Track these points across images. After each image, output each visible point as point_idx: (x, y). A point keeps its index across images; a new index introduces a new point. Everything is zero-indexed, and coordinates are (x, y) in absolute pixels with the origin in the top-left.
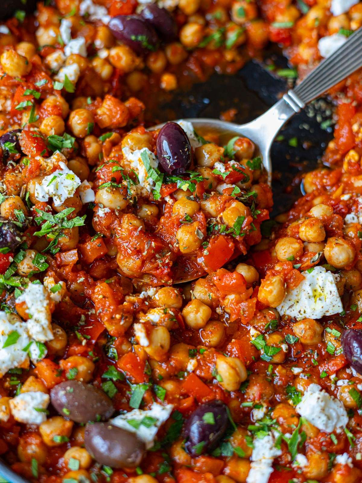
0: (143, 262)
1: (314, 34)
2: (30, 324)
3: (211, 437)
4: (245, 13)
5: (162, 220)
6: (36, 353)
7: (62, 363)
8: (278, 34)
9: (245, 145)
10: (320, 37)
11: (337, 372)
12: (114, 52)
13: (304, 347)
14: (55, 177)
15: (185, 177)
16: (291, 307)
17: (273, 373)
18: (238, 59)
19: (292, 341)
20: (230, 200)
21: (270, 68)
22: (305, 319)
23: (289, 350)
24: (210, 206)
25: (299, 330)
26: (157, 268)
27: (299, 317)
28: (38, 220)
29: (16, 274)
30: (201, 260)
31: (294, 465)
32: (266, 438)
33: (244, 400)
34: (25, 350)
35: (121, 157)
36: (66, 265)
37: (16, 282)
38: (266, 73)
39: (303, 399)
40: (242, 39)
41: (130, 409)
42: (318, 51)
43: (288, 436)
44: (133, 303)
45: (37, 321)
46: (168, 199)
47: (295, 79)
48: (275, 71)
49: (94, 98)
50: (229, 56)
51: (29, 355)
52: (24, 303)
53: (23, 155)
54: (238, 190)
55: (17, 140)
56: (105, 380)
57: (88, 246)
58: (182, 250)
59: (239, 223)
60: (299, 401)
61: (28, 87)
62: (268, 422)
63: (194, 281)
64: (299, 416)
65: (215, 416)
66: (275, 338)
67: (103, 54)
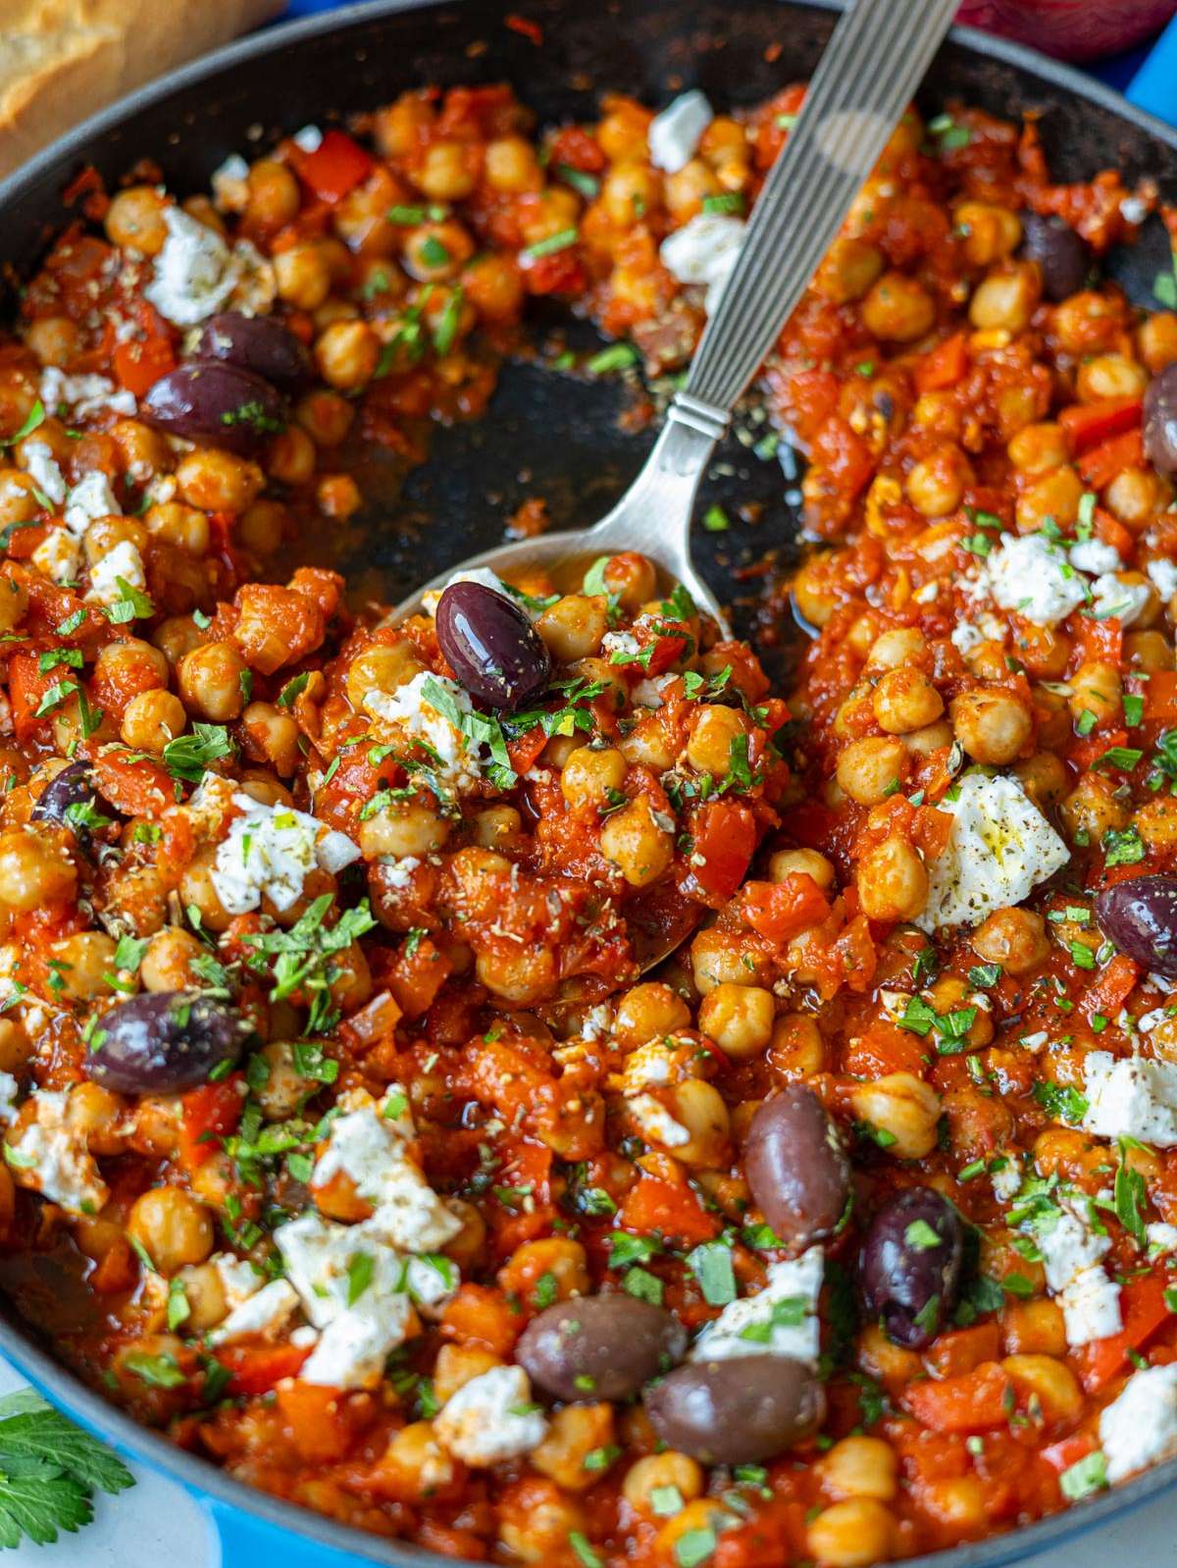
0: (556, 952)
1: (641, 234)
2: (384, 1219)
3: (948, 1276)
4: (447, 252)
5: (544, 831)
6: (431, 1282)
7: (505, 1275)
8: (549, 270)
9: (635, 569)
10: (659, 238)
11: (1127, 1004)
12: (190, 474)
13: (1022, 979)
14: (247, 838)
15: (553, 702)
16: (945, 901)
17: (987, 1072)
18: (475, 370)
19: (990, 980)
20: (688, 709)
21: (566, 363)
22: (993, 916)
23: (993, 1002)
24: (645, 747)
25: (996, 946)
26: (593, 953)
27: (976, 917)
28: (257, 963)
29: (267, 1122)
30: (690, 885)
31: (1153, 1255)
32: (1064, 1223)
33: (958, 1166)
34: (401, 1287)
35: (360, 722)
36: (375, 1043)
37: (278, 1139)
38: (559, 378)
39: (1090, 1095)
40: (468, 317)
41: (717, 1311)
42: (667, 273)
43: (1103, 1197)
44: (581, 1060)
45: (399, 1202)
46: (535, 775)
47: (639, 365)
48: (579, 365)
49: (209, 612)
50: (452, 374)
51: (413, 1301)
52: (339, 1175)
53: (125, 820)
54: (694, 680)
55: (94, 791)
56: (620, 1273)
57: (403, 971)
58: (635, 879)
59: (740, 753)
60: (1083, 1108)
61: (42, 649)
62: (1043, 1189)
63: (686, 946)
64: (1103, 1142)
65: (932, 1225)
66: (950, 990)
67: (162, 491)
